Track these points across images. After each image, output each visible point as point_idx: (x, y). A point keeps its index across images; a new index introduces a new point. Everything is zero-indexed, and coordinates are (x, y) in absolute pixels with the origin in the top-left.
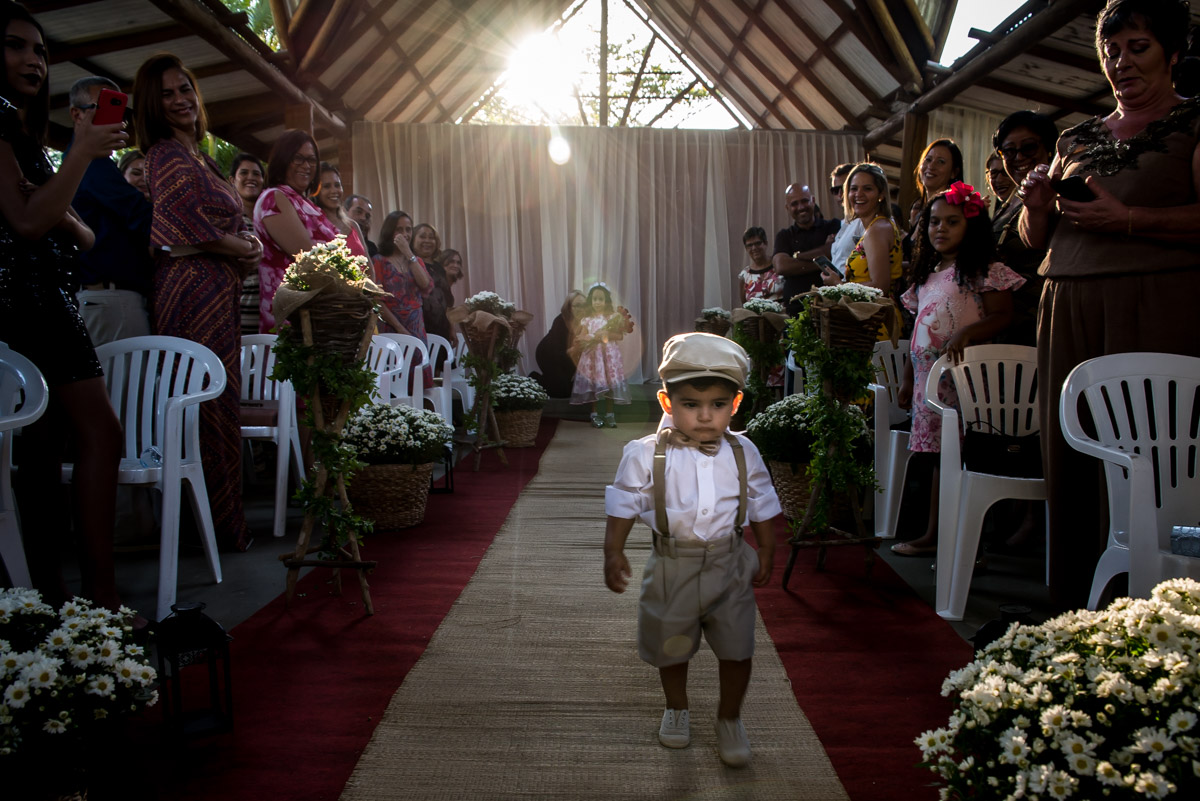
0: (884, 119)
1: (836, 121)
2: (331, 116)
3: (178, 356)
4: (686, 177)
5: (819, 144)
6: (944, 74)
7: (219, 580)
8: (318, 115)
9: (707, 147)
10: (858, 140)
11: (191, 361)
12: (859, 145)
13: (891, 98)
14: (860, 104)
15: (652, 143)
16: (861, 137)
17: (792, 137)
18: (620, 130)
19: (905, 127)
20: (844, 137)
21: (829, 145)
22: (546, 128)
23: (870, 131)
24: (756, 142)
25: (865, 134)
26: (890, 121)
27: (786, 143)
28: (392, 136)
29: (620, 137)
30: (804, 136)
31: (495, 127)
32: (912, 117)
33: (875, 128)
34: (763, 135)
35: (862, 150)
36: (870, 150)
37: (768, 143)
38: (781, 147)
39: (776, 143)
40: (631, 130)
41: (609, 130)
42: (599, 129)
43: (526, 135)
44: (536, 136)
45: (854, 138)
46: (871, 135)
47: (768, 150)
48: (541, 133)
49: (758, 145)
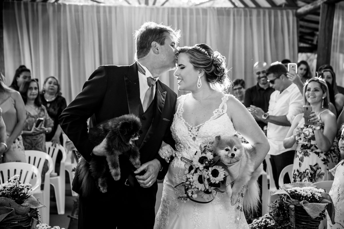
0: (309, 3)
5: (270, 15)
9: (207, 18)
12: (293, 16)
17: (255, 12)
18: (158, 9)
19: (321, 11)
20: (284, 12)
21: (276, 16)
22: (116, 8)
23: (300, 7)
24: (234, 15)
25: (297, 9)
26: (312, 5)
27: (251, 15)
28: (26, 10)
29: (158, 13)
30: (262, 11)
31: (87, 6)
32: (326, 6)
33: (303, 6)
34: (238, 11)
35: (295, 18)
36: (300, 17)
37: (241, 16)
38: (248, 17)
39: (246, 15)
40: (164, 9)
41: (152, 9)
42: (146, 8)
43: (105, 12)
44: (110, 12)
45: (290, 12)
46: (300, 11)
47: (241, 19)
48: (113, 11)
49: (236, 17)
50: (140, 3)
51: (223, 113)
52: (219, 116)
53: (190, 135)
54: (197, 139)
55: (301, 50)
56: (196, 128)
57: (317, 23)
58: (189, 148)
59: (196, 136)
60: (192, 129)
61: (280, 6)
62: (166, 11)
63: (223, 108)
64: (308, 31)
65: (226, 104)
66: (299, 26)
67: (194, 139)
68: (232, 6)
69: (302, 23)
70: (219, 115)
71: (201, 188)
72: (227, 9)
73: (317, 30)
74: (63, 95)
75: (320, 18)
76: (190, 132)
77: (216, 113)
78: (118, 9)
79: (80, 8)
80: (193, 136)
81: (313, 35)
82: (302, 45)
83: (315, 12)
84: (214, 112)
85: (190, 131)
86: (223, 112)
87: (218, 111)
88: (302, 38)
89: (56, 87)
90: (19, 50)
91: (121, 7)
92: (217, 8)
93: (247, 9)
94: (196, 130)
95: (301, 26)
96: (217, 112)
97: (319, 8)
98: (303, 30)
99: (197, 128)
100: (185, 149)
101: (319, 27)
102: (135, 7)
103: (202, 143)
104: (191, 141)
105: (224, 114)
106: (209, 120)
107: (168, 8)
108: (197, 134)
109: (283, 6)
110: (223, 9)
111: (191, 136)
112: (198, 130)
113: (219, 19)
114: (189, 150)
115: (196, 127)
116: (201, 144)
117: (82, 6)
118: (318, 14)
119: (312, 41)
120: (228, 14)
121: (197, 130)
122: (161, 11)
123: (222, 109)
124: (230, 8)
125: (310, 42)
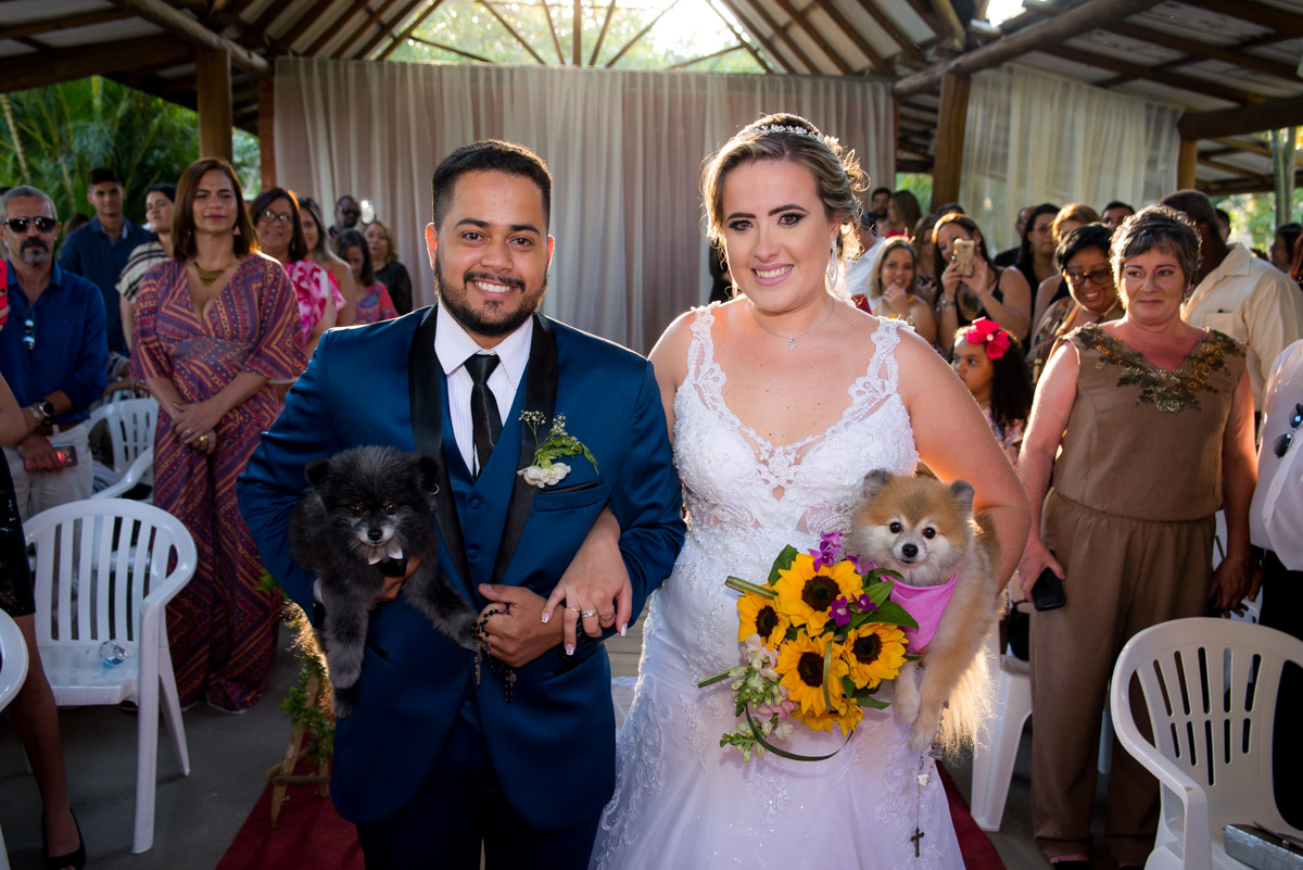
0: (918, 70)
1: (859, 61)
2: (250, 56)
3: (137, 524)
4: (680, 131)
5: (838, 93)
6: (990, 38)
7: (187, 771)
8: (235, 59)
9: (705, 97)
10: (886, 88)
11: (154, 530)
12: (887, 95)
13: (926, 45)
14: (888, 47)
15: (639, 90)
16: (890, 85)
17: (807, 85)
18: (601, 74)
19: (942, 88)
20: (869, 86)
21: (851, 94)
22: (512, 71)
23: (900, 78)
24: (763, 91)
25: (894, 82)
26: (925, 75)
27: (799, 91)
28: (324, 76)
29: (601, 83)
30: (821, 83)
31: (450, 67)
32: (953, 79)
33: (907, 76)
34: (772, 83)
35: (891, 101)
36: (900, 99)
37: (778, 92)
38: (794, 96)
39: (788, 91)
40: (614, 74)
41: (589, 74)
42: (576, 73)
43: (488, 79)
44: (500, 80)
45: (881, 87)
46: (901, 85)
47: (778, 99)
48: (506, 77)
49: (767, 95)
50: (562, 62)
51: (886, 394)
52: (873, 405)
53: (764, 476)
54: (791, 493)
55: (903, 167)
56: (787, 453)
57: (934, 111)
58: (757, 524)
59: (789, 482)
60: (772, 454)
61: (861, 73)
62: (619, 79)
63: (883, 374)
64: (917, 127)
65: (891, 357)
66: (899, 117)
67: (779, 492)
68: (763, 71)
69: (904, 110)
70: (872, 401)
71: (812, 705)
72: (749, 77)
73: (934, 125)
74: (401, 260)
75: (939, 102)
76: (763, 468)
77: (860, 393)
78: (516, 75)
79: (436, 72)
80: (774, 482)
81: (927, 135)
82: (906, 155)
83: (931, 89)
84: (852, 391)
85: (765, 462)
86: (884, 389)
87: (865, 387)
88: (903, 141)
89: (384, 243)
90: (308, 161)
91: (524, 70)
92: (729, 75)
93: (791, 79)
94: (791, 458)
95: (903, 117)
96: (863, 389)
97: (938, 82)
98: (906, 125)
99: (794, 454)
100: (740, 531)
101: (939, 119)
102: (552, 70)
103: (809, 511)
104: (766, 501)
105: (889, 395)
106: (841, 424)
107: (624, 73)
108: (791, 477)
109: (867, 73)
110: (741, 77)
111: (767, 482)
112: (798, 462)
113: (731, 99)
114: (757, 533)
115: (789, 448)
116: (806, 513)
117: (440, 68)
118: (936, 94)
119: (926, 147)
120: (752, 88)
121: (793, 461)
122: (607, 80)
123: (879, 376)
124: (754, 75)
125: (922, 150)
